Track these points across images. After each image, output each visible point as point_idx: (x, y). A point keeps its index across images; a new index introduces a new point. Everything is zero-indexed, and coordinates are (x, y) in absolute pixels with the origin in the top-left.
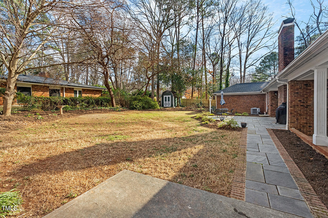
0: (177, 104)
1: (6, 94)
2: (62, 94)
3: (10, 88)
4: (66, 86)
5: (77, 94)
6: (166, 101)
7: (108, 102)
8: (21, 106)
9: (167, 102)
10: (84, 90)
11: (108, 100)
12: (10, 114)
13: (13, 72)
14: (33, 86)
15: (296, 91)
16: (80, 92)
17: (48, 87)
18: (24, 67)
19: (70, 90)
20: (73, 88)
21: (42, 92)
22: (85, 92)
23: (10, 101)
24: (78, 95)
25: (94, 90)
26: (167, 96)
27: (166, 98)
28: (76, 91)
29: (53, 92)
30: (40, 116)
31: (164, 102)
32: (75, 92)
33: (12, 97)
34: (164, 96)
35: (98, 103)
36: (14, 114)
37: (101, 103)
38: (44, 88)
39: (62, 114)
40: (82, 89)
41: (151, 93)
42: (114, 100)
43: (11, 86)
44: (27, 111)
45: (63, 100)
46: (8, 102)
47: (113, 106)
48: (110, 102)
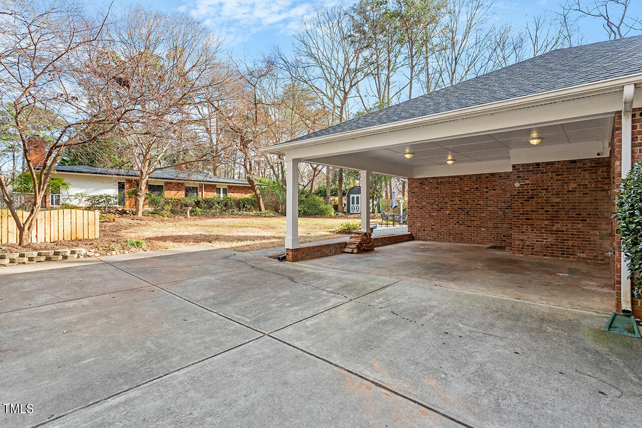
0: (372, 208)
1: (138, 195)
2: (200, 193)
3: (141, 189)
4: (205, 183)
5: (220, 193)
6: (353, 203)
7: (253, 205)
8: (151, 209)
9: (355, 205)
10: (230, 187)
11: (252, 202)
12: (141, 215)
13: (144, 173)
14: (166, 183)
15: (413, 191)
16: (225, 191)
17: (183, 184)
18: (153, 167)
19: (211, 187)
20: (216, 185)
21: (177, 192)
22: (232, 190)
23: (141, 203)
24: (222, 195)
25: (245, 187)
26: (355, 196)
27: (353, 198)
28: (220, 189)
29: (188, 190)
30: (167, 218)
31: (351, 205)
32: (218, 190)
33: (143, 198)
34: (351, 196)
35: (241, 205)
36: (145, 216)
37: (244, 205)
38: (177, 185)
39: (189, 216)
40: (228, 186)
41: (337, 189)
42: (261, 201)
43: (142, 188)
44: (157, 213)
45: (195, 202)
46: (140, 203)
47: (260, 210)
48: (255, 204)
